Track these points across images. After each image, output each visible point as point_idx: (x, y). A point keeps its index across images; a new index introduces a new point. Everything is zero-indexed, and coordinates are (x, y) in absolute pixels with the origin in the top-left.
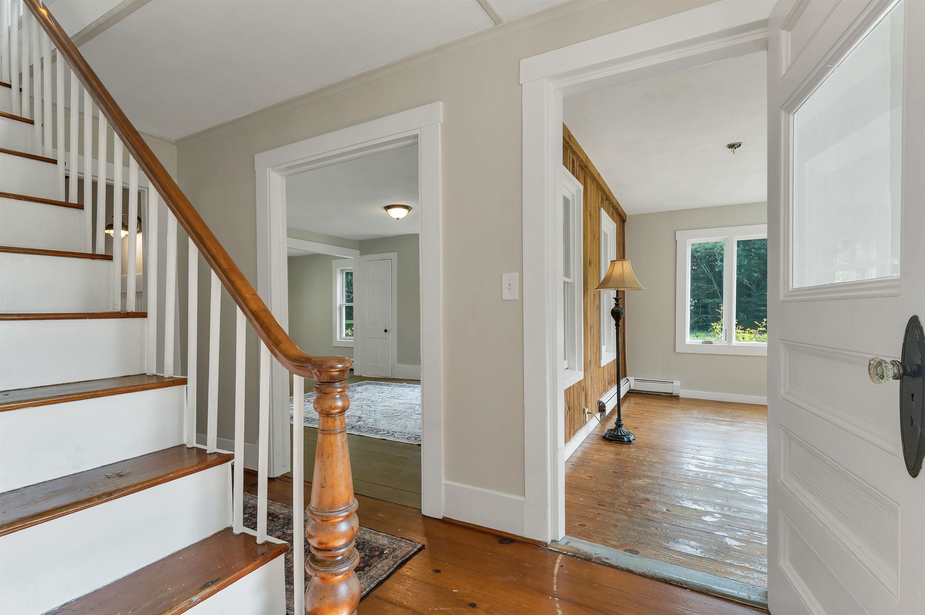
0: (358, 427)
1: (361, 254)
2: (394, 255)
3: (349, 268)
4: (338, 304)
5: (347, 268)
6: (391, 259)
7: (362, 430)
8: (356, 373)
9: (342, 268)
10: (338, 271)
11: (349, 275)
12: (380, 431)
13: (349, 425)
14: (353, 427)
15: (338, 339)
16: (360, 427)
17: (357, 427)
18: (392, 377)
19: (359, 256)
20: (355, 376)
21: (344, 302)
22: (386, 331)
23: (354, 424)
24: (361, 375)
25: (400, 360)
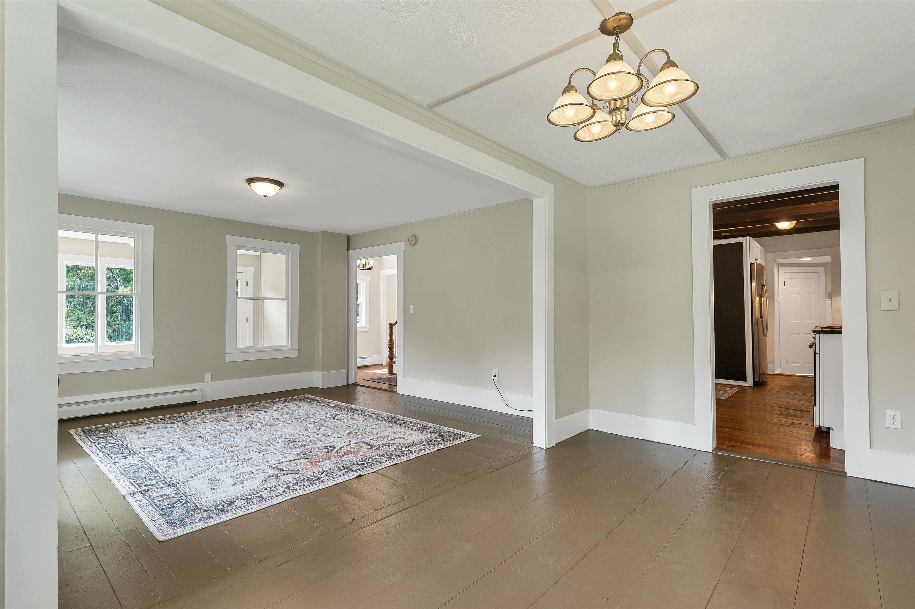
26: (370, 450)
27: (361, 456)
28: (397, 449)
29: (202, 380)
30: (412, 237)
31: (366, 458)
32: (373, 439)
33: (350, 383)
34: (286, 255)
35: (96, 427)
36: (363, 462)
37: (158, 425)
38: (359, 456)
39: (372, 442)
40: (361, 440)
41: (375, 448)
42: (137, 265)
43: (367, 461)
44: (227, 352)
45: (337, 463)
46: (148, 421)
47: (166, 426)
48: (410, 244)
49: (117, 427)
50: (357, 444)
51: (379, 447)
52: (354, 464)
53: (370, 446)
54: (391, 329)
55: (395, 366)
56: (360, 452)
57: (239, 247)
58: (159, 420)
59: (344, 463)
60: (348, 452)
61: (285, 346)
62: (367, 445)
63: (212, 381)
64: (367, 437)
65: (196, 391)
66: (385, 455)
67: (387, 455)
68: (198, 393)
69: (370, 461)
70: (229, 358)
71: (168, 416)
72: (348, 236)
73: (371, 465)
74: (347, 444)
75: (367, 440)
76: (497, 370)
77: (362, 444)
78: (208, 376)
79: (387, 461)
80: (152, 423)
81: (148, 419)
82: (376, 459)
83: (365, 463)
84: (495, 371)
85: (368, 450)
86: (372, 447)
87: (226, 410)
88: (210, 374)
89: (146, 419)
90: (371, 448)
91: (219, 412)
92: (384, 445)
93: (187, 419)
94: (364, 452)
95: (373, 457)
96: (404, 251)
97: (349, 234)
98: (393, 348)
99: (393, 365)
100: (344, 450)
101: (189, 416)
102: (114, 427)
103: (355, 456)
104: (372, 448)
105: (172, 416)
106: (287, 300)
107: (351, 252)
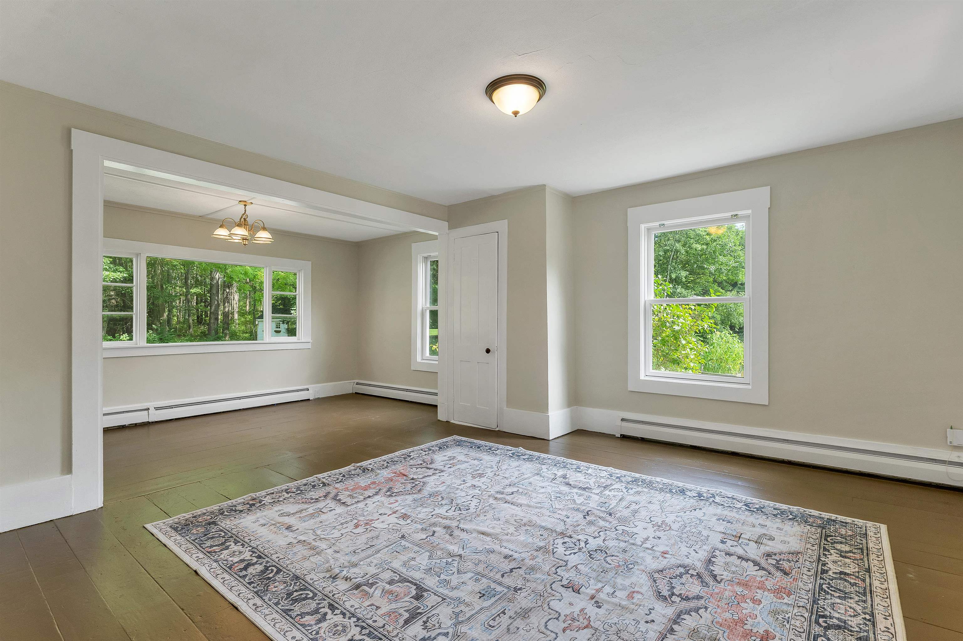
1: (451, 227)
2: (502, 226)
3: (434, 255)
4: (419, 308)
5: (432, 254)
6: (498, 232)
8: (442, 416)
9: (426, 255)
10: (420, 259)
11: (435, 263)
15: (419, 359)
18: (497, 429)
19: (448, 231)
20: (439, 420)
21: (428, 305)
22: (488, 351)
24: (449, 420)
25: (511, 401)
26: (338, 492)
27: (351, 484)
28: (303, 495)
31: (345, 481)
32: (330, 511)
36: (348, 477)
38: (353, 484)
39: (332, 504)
40: (349, 508)
41: (331, 495)
43: (344, 478)
45: (376, 476)
50: (355, 502)
51: (325, 496)
52: (358, 475)
53: (338, 498)
56: (352, 488)
59: (369, 475)
60: (366, 489)
62: (341, 500)
64: (340, 515)
66: (321, 486)
67: (319, 486)
69: (341, 478)
73: (340, 474)
74: (369, 501)
75: (340, 509)
77: (349, 501)
79: (323, 478)
82: (334, 481)
83: (346, 476)
85: (341, 491)
86: (335, 498)
90: (337, 495)
92: (317, 500)
94: (347, 489)
95: (337, 483)
100: (371, 491)
103: (357, 483)
104: (335, 496)
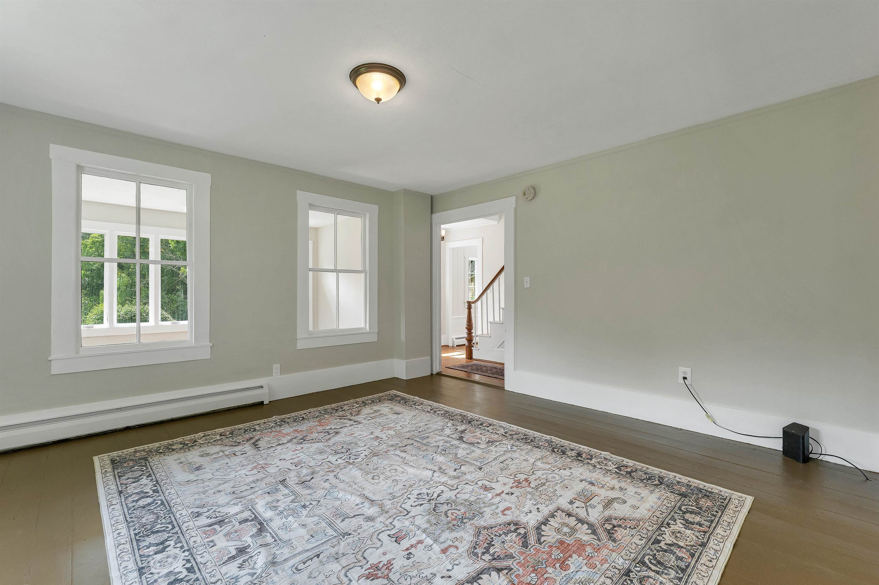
0: (464, 421)
7: (460, 417)
12: (442, 414)
13: (475, 425)
14: (470, 422)
16: (462, 422)
17: (466, 422)
23: (469, 427)
26: (598, 539)
29: (269, 373)
30: (529, 189)
33: (434, 373)
34: (362, 218)
35: (132, 450)
37: (217, 449)
42: (189, 235)
44: (299, 337)
46: (204, 439)
47: (228, 450)
48: (527, 198)
49: (161, 451)
54: (469, 308)
55: (475, 350)
57: (312, 206)
58: (218, 437)
61: (362, 328)
63: (281, 373)
65: (263, 388)
68: (265, 390)
70: (300, 345)
71: (229, 428)
72: (432, 197)
76: (688, 370)
78: (276, 367)
80: (209, 442)
81: (203, 435)
84: (688, 371)
87: (303, 419)
88: (278, 365)
89: (201, 434)
91: (295, 421)
93: (257, 435)
96: (516, 209)
97: (433, 195)
98: (472, 330)
99: (472, 348)
101: (257, 428)
102: (158, 452)
105: (235, 429)
106: (365, 273)
107: (435, 216)
